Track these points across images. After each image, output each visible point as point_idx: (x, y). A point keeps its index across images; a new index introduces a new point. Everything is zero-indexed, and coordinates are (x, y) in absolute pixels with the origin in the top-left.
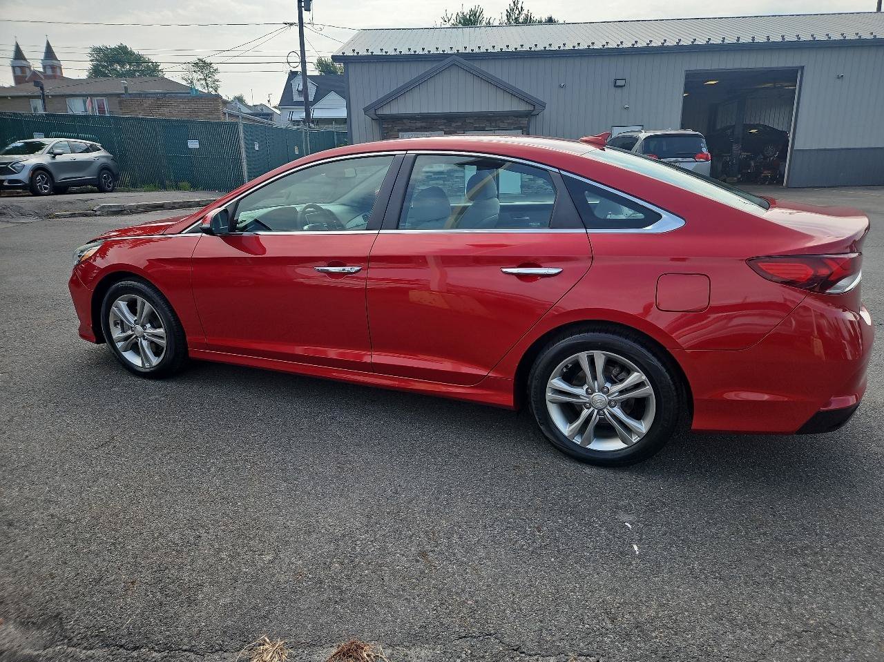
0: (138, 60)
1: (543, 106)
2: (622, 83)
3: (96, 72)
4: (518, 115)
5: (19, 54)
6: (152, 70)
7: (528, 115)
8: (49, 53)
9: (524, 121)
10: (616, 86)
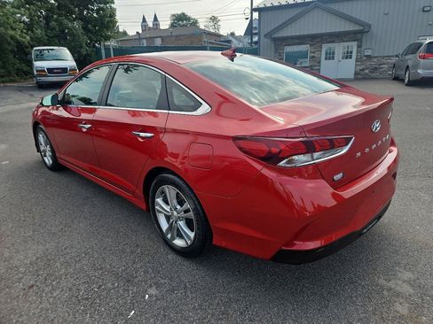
0: (188, 19)
1: (370, 26)
2: (429, 8)
3: (172, 26)
4: (355, 33)
5: (144, 20)
6: (195, 23)
7: (361, 32)
8: (156, 19)
9: (359, 36)
10: (424, 11)
